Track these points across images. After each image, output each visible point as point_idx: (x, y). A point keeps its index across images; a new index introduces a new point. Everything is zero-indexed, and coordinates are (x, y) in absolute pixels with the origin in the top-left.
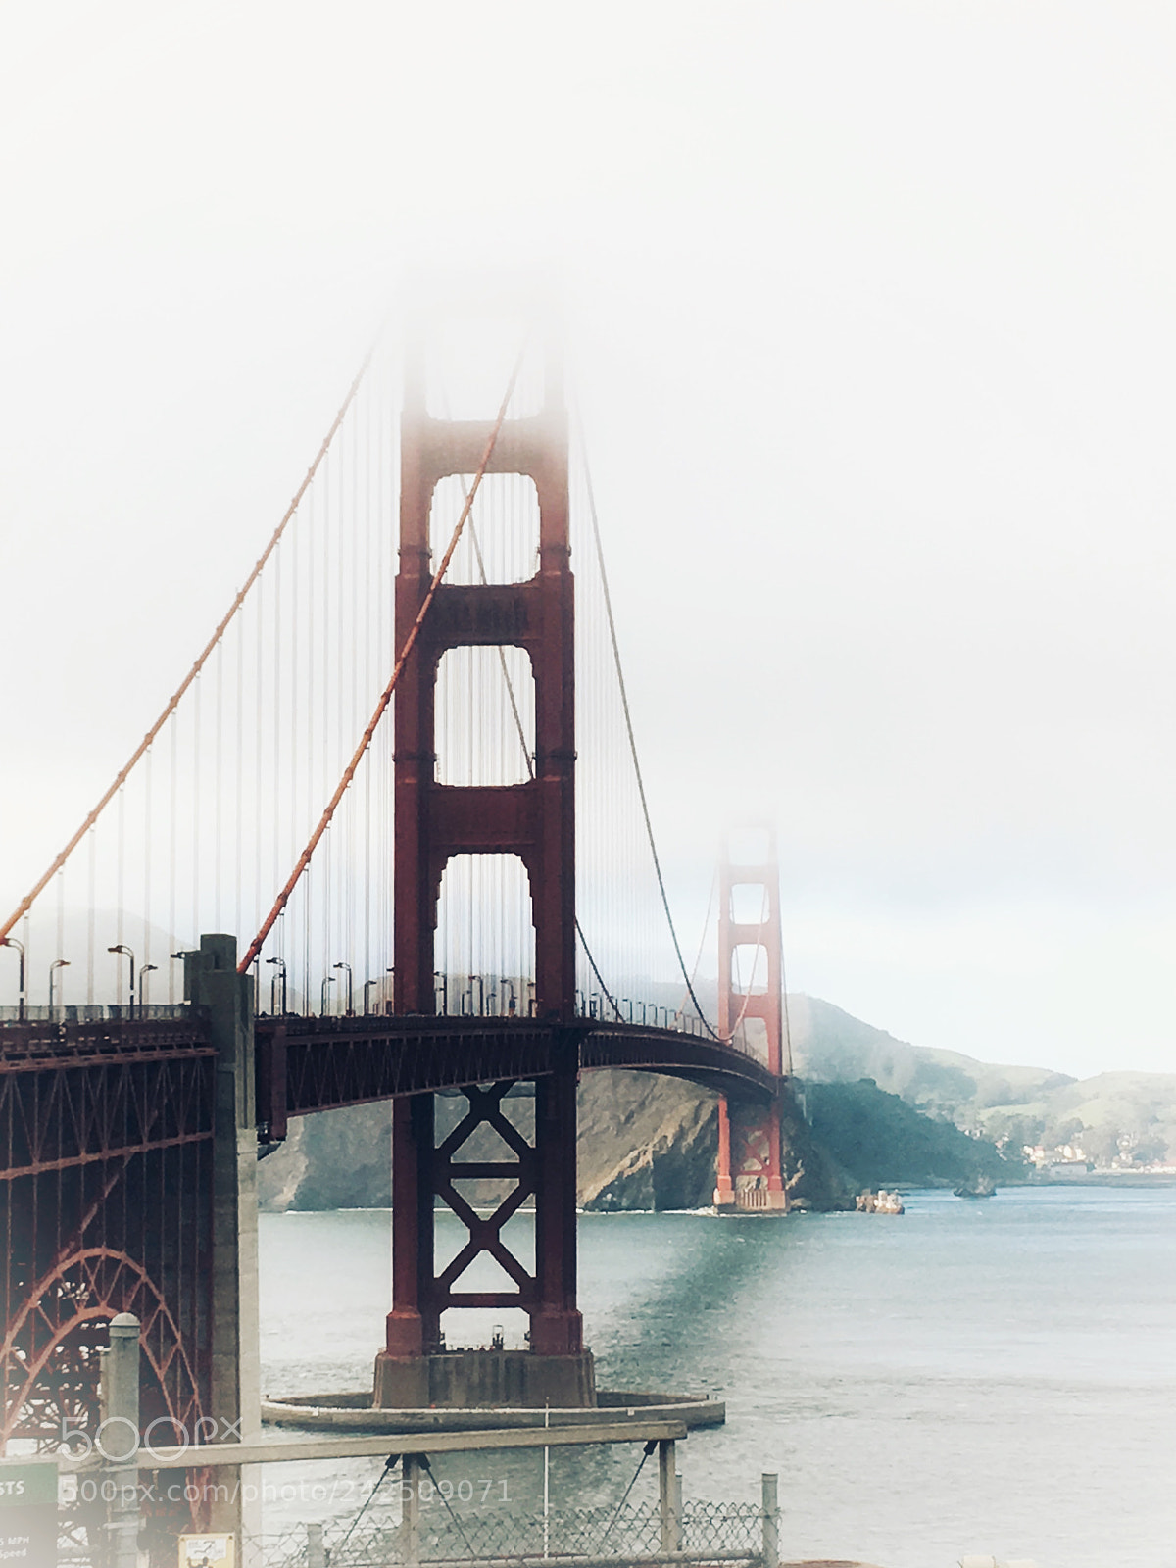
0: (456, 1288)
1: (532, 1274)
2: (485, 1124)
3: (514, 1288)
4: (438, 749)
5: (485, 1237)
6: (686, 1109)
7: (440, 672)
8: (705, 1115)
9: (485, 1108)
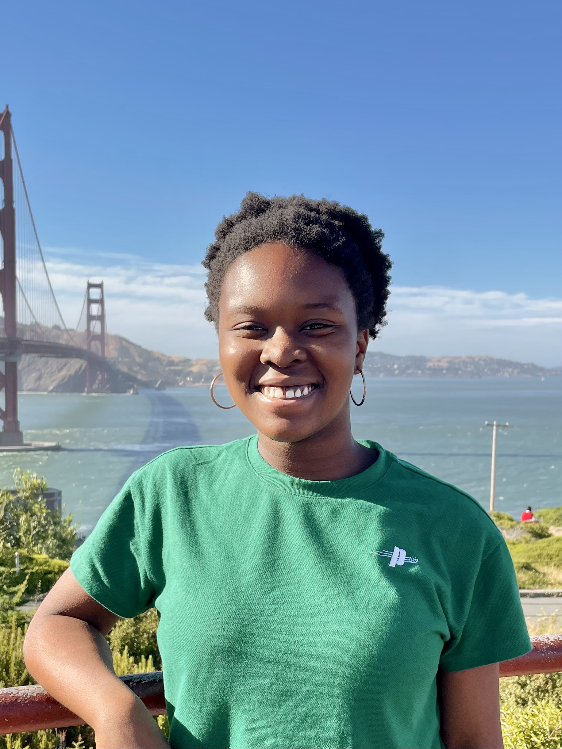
6: (77, 366)
8: (83, 367)
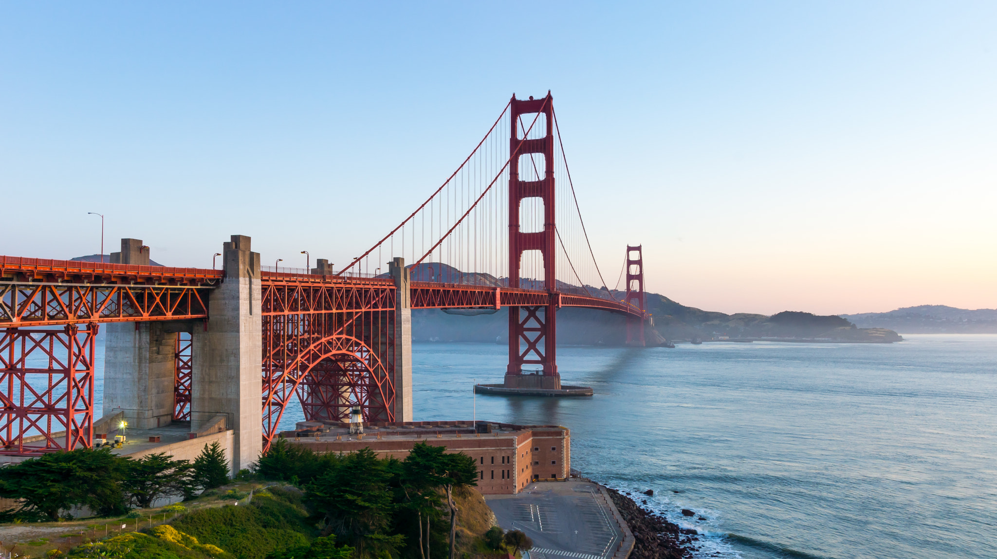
0: (525, 359)
1: (544, 355)
2: (532, 319)
3: (539, 359)
4: (520, 223)
5: (532, 346)
7: (521, 204)
9: (532, 313)
